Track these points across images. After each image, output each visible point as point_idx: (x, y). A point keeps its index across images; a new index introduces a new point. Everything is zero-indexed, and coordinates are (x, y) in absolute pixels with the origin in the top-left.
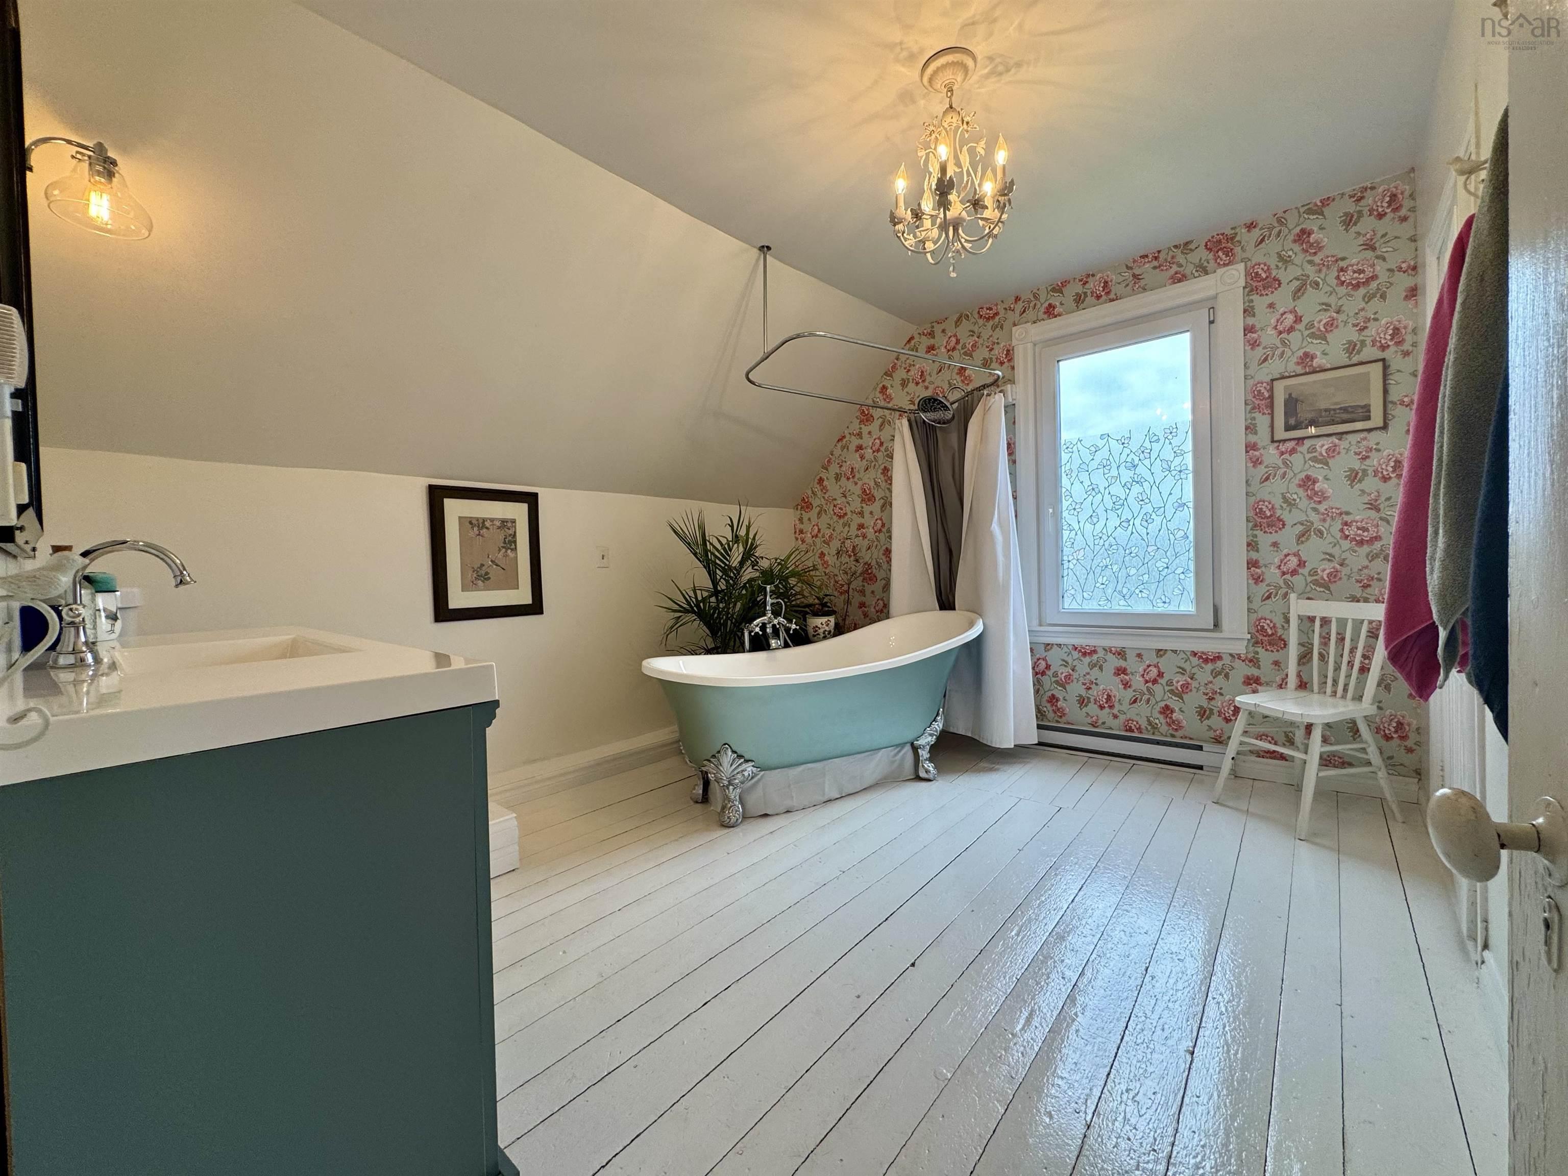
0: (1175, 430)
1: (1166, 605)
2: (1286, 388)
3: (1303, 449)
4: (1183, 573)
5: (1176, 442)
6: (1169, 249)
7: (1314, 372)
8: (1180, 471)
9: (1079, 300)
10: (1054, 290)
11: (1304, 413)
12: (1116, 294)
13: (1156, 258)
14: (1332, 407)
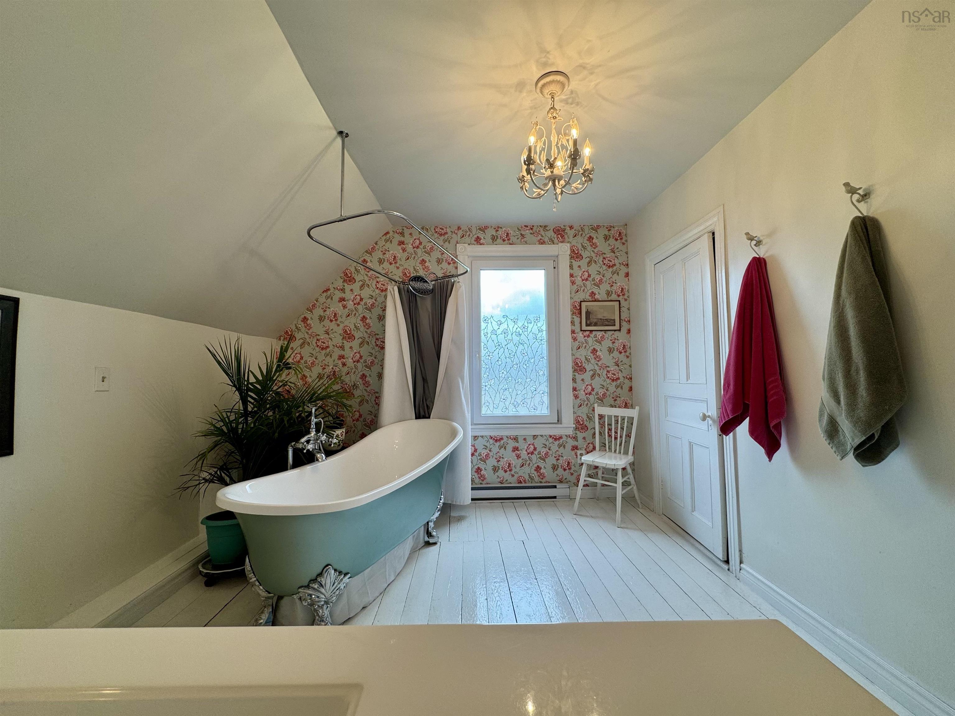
0: (539, 319)
1: (535, 411)
2: (586, 306)
3: (592, 335)
4: (543, 393)
5: (539, 325)
6: (538, 226)
7: (595, 301)
8: (541, 340)
9: (494, 239)
10: (480, 229)
11: (593, 319)
12: (512, 241)
13: (532, 229)
14: (603, 318)
